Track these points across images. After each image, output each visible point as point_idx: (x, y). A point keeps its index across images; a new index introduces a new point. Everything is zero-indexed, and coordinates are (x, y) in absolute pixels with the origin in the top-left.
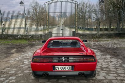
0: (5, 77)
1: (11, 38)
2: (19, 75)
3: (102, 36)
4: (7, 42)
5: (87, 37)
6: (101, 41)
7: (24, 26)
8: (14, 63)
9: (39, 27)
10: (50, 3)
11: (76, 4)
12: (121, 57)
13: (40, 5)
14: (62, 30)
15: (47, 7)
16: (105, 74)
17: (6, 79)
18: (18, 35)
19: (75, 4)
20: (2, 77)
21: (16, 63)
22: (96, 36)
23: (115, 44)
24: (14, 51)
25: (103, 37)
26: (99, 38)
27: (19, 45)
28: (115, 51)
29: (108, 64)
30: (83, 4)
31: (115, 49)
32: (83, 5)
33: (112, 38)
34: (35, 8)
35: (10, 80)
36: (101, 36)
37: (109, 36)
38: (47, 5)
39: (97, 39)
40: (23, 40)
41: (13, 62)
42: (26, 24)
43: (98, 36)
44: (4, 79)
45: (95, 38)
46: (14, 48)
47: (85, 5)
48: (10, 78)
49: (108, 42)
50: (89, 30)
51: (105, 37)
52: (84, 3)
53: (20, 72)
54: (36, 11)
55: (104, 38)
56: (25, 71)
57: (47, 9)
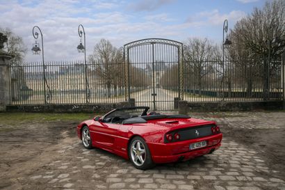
0: (52, 174)
1: (60, 110)
2: (75, 172)
3: (230, 108)
4: (52, 118)
5: (202, 109)
6: (229, 116)
7: (83, 87)
8: (67, 153)
9: (112, 90)
10: (132, 47)
11: (181, 48)
12: (256, 145)
13: (115, 49)
14: (154, 95)
15: (126, 53)
16: (220, 173)
17: (54, 178)
18: (72, 106)
19: (178, 47)
20: (48, 175)
21: (69, 153)
22: (220, 107)
23: (253, 122)
24: (64, 133)
25: (233, 109)
26: (225, 111)
27: (74, 124)
28: (250, 135)
29: (229, 157)
30: (196, 45)
31: (250, 131)
32: (197, 48)
33: (250, 111)
34: (105, 55)
35: (60, 179)
36: (228, 108)
37: (245, 108)
38: (126, 50)
39: (221, 113)
40: (81, 114)
41: (63, 151)
42: (87, 83)
43: (223, 107)
44: (51, 177)
45: (216, 111)
46: (65, 128)
47: (200, 47)
48: (61, 176)
49: (239, 119)
50: (206, 94)
51: (236, 108)
52: (198, 44)
53: (75, 167)
54: (107, 60)
55: (235, 111)
56: (84, 165)
57: (126, 56)
